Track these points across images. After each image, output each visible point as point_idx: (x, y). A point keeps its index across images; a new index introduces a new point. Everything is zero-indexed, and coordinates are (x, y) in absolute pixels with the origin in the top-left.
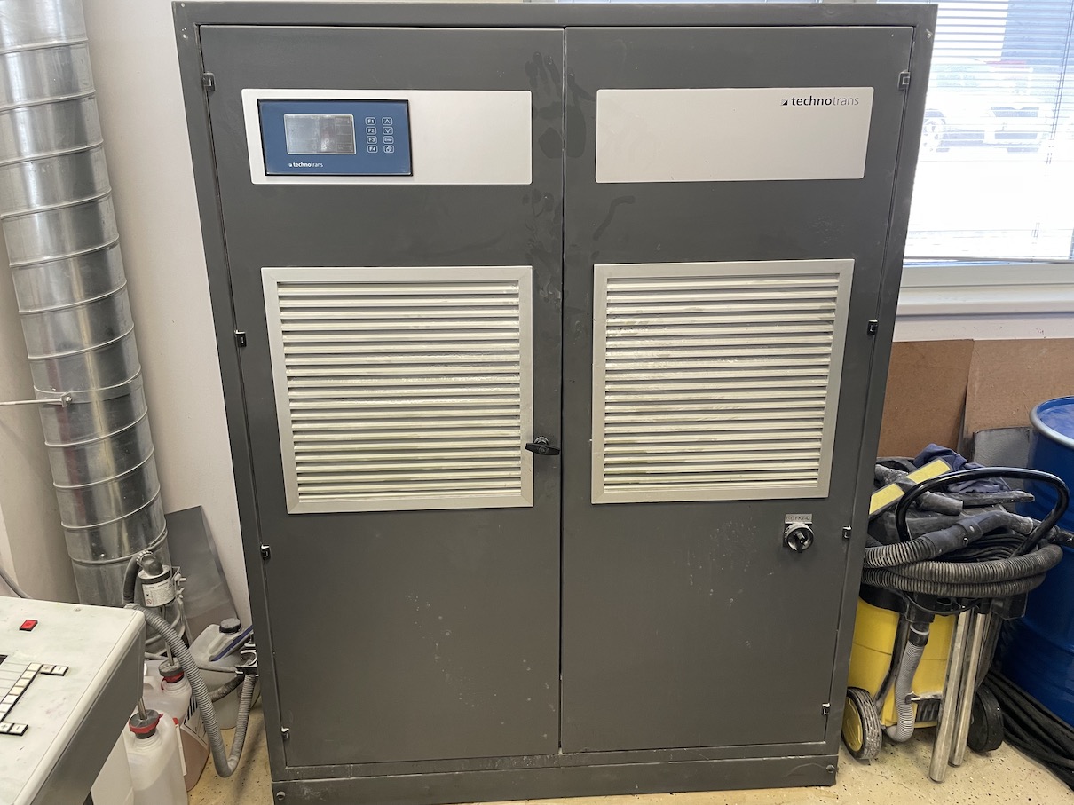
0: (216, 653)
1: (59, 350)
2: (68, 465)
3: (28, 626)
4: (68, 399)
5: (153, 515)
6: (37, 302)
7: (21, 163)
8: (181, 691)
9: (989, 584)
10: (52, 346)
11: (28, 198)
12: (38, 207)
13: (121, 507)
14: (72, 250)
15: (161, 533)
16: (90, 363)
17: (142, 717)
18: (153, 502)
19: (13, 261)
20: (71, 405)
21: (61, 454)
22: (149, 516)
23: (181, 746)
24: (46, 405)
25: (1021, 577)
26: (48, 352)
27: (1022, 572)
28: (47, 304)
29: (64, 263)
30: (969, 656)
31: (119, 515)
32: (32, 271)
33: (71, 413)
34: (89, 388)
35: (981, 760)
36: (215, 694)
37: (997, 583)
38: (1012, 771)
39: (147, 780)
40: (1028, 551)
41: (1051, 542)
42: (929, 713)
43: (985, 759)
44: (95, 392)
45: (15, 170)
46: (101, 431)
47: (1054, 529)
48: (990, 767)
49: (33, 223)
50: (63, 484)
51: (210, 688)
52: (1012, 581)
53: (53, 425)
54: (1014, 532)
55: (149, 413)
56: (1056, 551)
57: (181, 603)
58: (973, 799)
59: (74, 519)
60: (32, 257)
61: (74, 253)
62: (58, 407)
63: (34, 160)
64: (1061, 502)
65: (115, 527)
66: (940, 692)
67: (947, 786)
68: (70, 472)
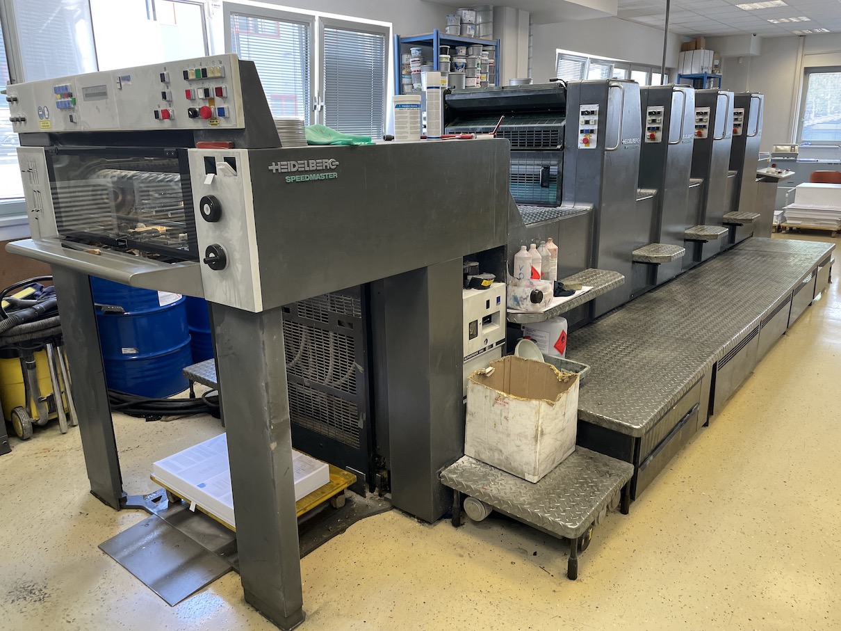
67: (70, 434)
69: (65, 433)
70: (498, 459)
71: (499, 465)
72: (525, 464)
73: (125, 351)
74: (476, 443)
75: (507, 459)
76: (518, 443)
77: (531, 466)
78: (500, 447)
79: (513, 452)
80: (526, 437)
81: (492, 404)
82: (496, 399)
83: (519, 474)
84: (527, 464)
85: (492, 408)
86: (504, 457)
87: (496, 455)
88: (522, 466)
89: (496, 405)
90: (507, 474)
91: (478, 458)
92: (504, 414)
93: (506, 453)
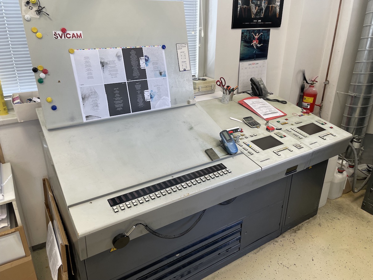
0: (363, 170)
1: (358, 83)
2: (349, 111)
3: (331, 128)
4: (355, 95)
5: (363, 130)
6: (358, 71)
7: (368, 38)
8: (351, 171)
10: (357, 82)
11: (366, 46)
12: (367, 49)
13: (356, 125)
14: (371, 60)
15: (363, 135)
16: (364, 88)
17: (341, 168)
18: (364, 127)
19: (357, 61)
20: (355, 97)
21: (348, 107)
22: (362, 130)
23: (346, 182)
24: (350, 95)
26: (355, 83)
28: (360, 72)
29: (367, 63)
31: (355, 126)
32: (360, 64)
33: (355, 99)
34: (361, 94)
36: (359, 178)
39: (336, 181)
44: (362, 95)
45: (366, 40)
46: (359, 105)
49: (365, 53)
50: (346, 115)
51: (358, 176)
53: (349, 101)
55: (370, 115)
57: (360, 155)
59: (344, 124)
60: (361, 60)
61: (371, 61)
62: (352, 97)
63: (371, 38)
65: (353, 129)
68: (348, 112)
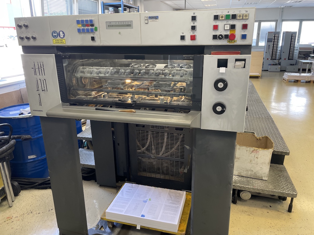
9: (4, 153)
25: (10, 148)
27: (10, 147)
30: (6, 173)
35: (18, 197)
37: (6, 152)
38: (26, 194)
40: (9, 143)
41: (12, 139)
42: (2, 193)
43: (19, 196)
47: (12, 136)
48: (21, 197)
52: (8, 150)
54: (3, 141)
56: (14, 140)
58: (21, 204)
64: (11, 129)
66: (3, 186)
67: (14, 206)
69: (11, 207)
70: (250, 174)
71: (250, 176)
72: (263, 174)
73: (30, 157)
74: (239, 170)
75: (255, 173)
76: (261, 166)
77: (266, 174)
78: (252, 169)
79: (258, 170)
80: (265, 164)
81: (250, 153)
82: (253, 151)
83: (260, 178)
84: (264, 173)
85: (250, 155)
86: (253, 173)
87: (250, 173)
88: (262, 175)
89: (252, 153)
90: (254, 179)
91: (239, 175)
92: (256, 156)
93: (255, 171)
